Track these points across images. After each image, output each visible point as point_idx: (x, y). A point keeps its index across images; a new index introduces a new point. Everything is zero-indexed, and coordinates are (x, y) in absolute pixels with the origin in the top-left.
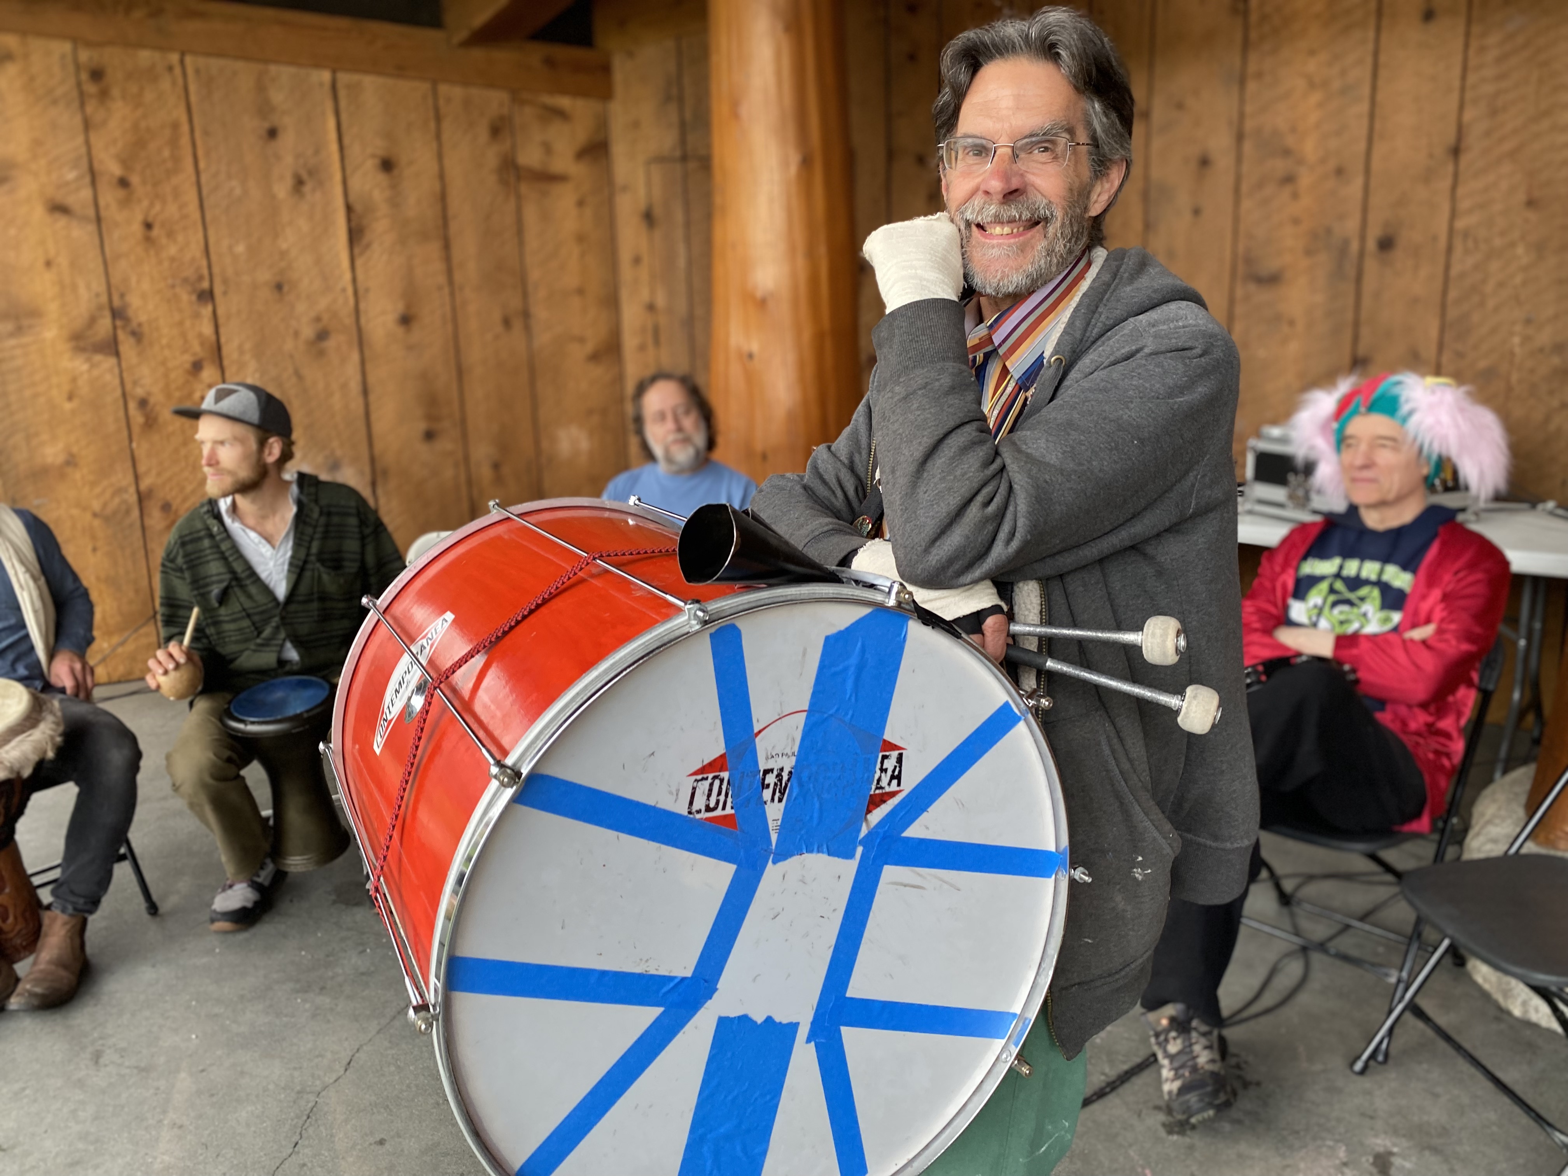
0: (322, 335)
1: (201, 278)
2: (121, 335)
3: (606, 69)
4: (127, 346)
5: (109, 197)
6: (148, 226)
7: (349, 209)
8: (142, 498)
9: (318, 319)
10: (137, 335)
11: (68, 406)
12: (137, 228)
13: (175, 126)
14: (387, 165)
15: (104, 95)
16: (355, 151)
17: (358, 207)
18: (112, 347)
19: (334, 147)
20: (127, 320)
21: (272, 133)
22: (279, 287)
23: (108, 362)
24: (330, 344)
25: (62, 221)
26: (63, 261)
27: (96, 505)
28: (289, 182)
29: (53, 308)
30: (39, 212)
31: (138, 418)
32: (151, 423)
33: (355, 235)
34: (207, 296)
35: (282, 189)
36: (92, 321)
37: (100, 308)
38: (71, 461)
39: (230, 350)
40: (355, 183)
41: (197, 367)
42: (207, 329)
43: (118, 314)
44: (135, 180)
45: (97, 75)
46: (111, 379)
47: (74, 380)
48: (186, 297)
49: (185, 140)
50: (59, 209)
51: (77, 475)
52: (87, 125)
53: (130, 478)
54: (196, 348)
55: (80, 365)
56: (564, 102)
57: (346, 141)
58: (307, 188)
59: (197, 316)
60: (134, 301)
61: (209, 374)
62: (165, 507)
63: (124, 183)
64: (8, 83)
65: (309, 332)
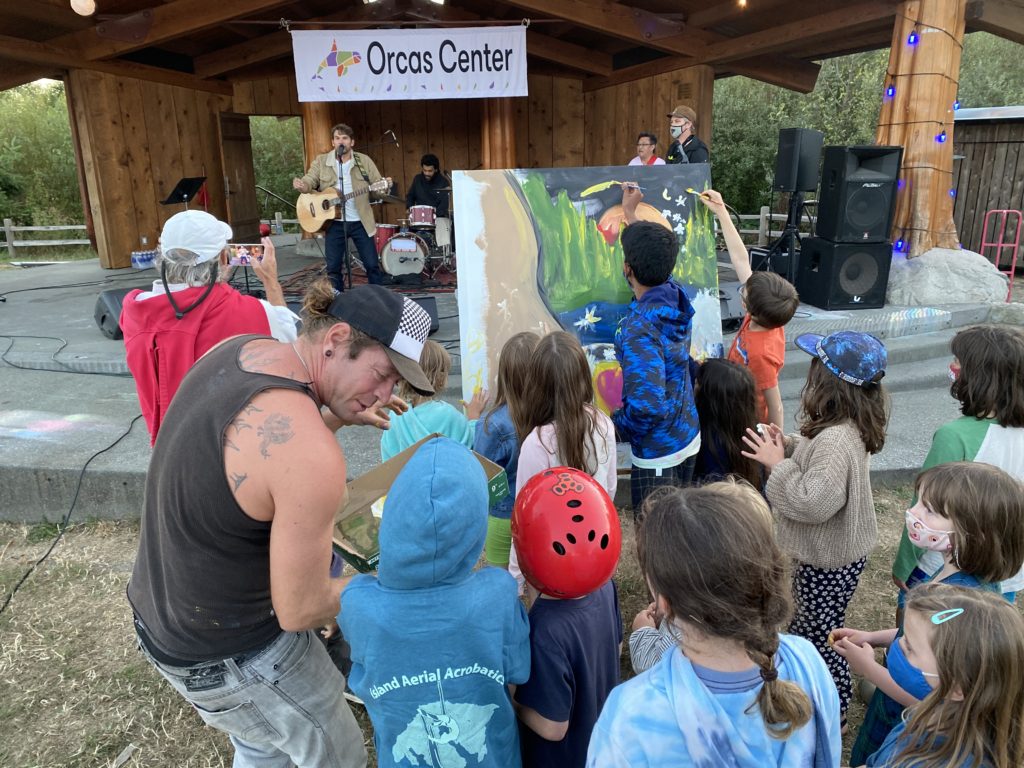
0: (174, 162)
1: (146, 144)
2: (129, 160)
3: (231, 87)
4: (130, 164)
5: (125, 119)
6: (134, 128)
8: (136, 210)
9: (172, 157)
10: (132, 160)
11: (119, 182)
12: (131, 128)
13: (139, 100)
14: (186, 113)
15: (122, 90)
16: (178, 107)
17: (180, 125)
18: (127, 164)
19: (174, 107)
21: (160, 103)
22: (163, 147)
23: (126, 168)
25: (115, 126)
26: (116, 138)
27: (126, 211)
28: (164, 116)
29: (114, 152)
30: (110, 124)
31: (134, 185)
32: (137, 187)
33: (180, 133)
34: (148, 150)
35: (163, 119)
36: (123, 156)
37: (124, 152)
38: (120, 199)
40: (179, 117)
41: (146, 171)
42: (148, 159)
43: (129, 155)
45: (121, 85)
46: (127, 174)
47: (120, 173)
48: (143, 150)
50: (114, 123)
51: (122, 202)
52: (119, 99)
54: (146, 165)
55: (121, 169)
56: (223, 96)
57: (177, 105)
58: (168, 119)
59: (146, 155)
60: (131, 150)
61: (149, 172)
62: (141, 213)
63: (128, 116)
64: (102, 85)
65: (171, 161)
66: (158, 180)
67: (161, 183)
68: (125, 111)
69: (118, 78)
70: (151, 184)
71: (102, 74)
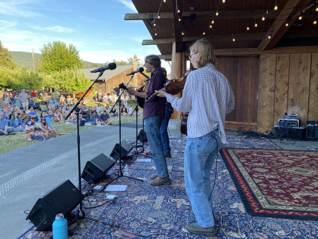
0: (303, 90)
1: (287, 82)
4: (276, 90)
5: (277, 72)
6: (281, 76)
7: (311, 72)
8: (274, 110)
9: (303, 88)
10: (278, 90)
11: (268, 98)
12: (280, 76)
13: (287, 63)
14: (317, 66)
15: (279, 60)
16: (313, 64)
17: (312, 72)
18: (274, 91)
19: (310, 64)
20: (277, 88)
21: (301, 63)
22: (298, 83)
23: (273, 93)
24: (304, 92)
25: (271, 76)
26: (270, 80)
27: (268, 111)
28: (302, 69)
29: (268, 86)
30: (269, 74)
32: (277, 101)
34: (288, 85)
35: (301, 70)
36: (272, 88)
37: (274, 86)
38: (267, 105)
39: (289, 92)
40: (312, 69)
41: (285, 94)
42: (287, 89)
43: (275, 87)
44: (281, 70)
45: (279, 58)
46: (273, 95)
47: (269, 95)
48: (285, 85)
49: (288, 65)
50: (271, 74)
52: (276, 64)
53: (273, 108)
54: (285, 91)
55: (270, 93)
57: (312, 62)
58: (305, 70)
59: (286, 87)
60: (278, 85)
61: (286, 95)
62: (277, 112)
63: (279, 71)
64: (268, 60)
65: (301, 90)
66: (291, 98)
67: (292, 100)
68: (278, 69)
69: (277, 56)
70: (286, 100)
71: (269, 55)
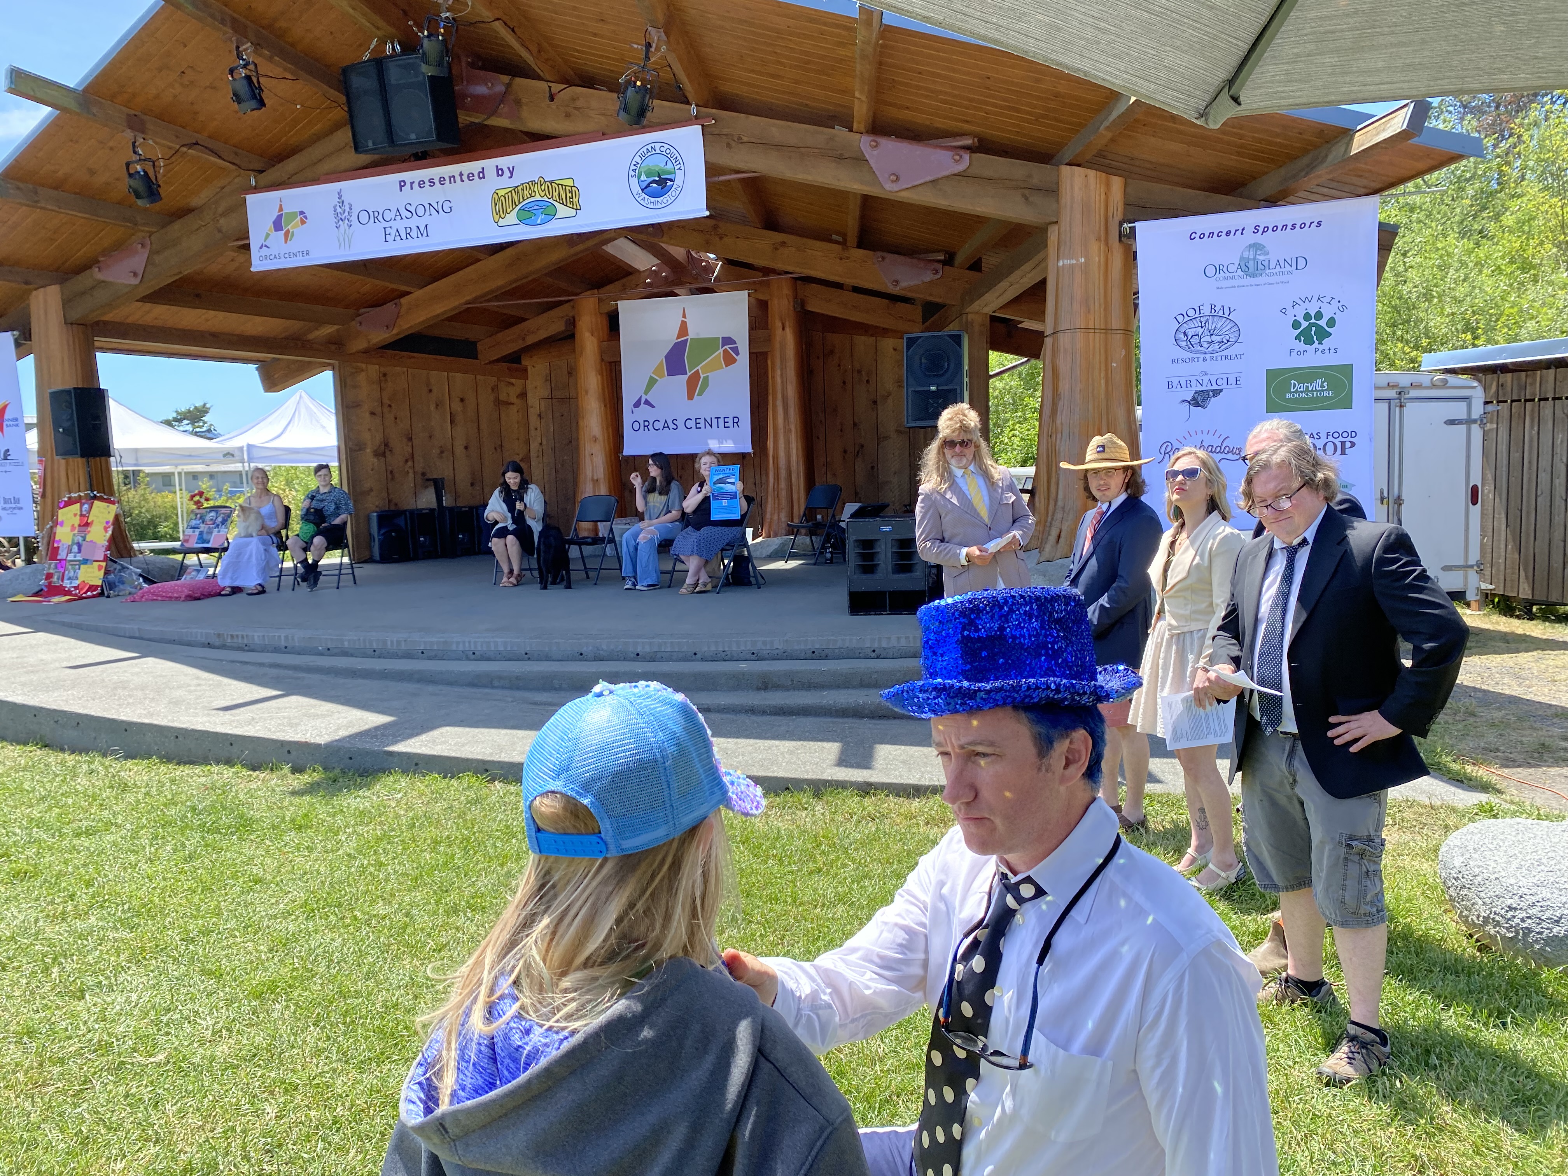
0: (442, 452)
1: (409, 434)
2: (386, 451)
3: (526, 370)
4: (388, 453)
5: (386, 410)
6: (396, 418)
7: (451, 414)
9: (441, 447)
10: (390, 451)
11: (371, 472)
12: (392, 419)
14: (462, 400)
15: (386, 380)
16: (453, 396)
17: (454, 413)
18: (384, 455)
19: (447, 395)
20: (388, 447)
21: (430, 391)
22: (430, 437)
23: (382, 459)
24: (444, 455)
25: (373, 417)
26: (373, 428)
28: (434, 405)
29: (369, 443)
30: (367, 414)
31: (390, 476)
32: (393, 479)
33: (453, 422)
34: (410, 439)
35: (432, 407)
36: (379, 447)
37: (381, 443)
39: (416, 456)
40: (453, 406)
41: (407, 461)
42: (410, 449)
43: (386, 445)
44: (393, 405)
45: (385, 375)
46: (383, 464)
47: (373, 464)
48: (405, 440)
49: (407, 393)
50: (373, 413)
51: (373, 494)
52: (381, 390)
53: (386, 495)
54: (407, 455)
55: (376, 460)
56: (513, 380)
57: (451, 393)
58: (439, 407)
59: (407, 445)
60: (391, 441)
61: (410, 463)
63: (390, 406)
64: (362, 378)
65: (438, 451)
68: (386, 401)
70: (411, 475)
71: (363, 366)
